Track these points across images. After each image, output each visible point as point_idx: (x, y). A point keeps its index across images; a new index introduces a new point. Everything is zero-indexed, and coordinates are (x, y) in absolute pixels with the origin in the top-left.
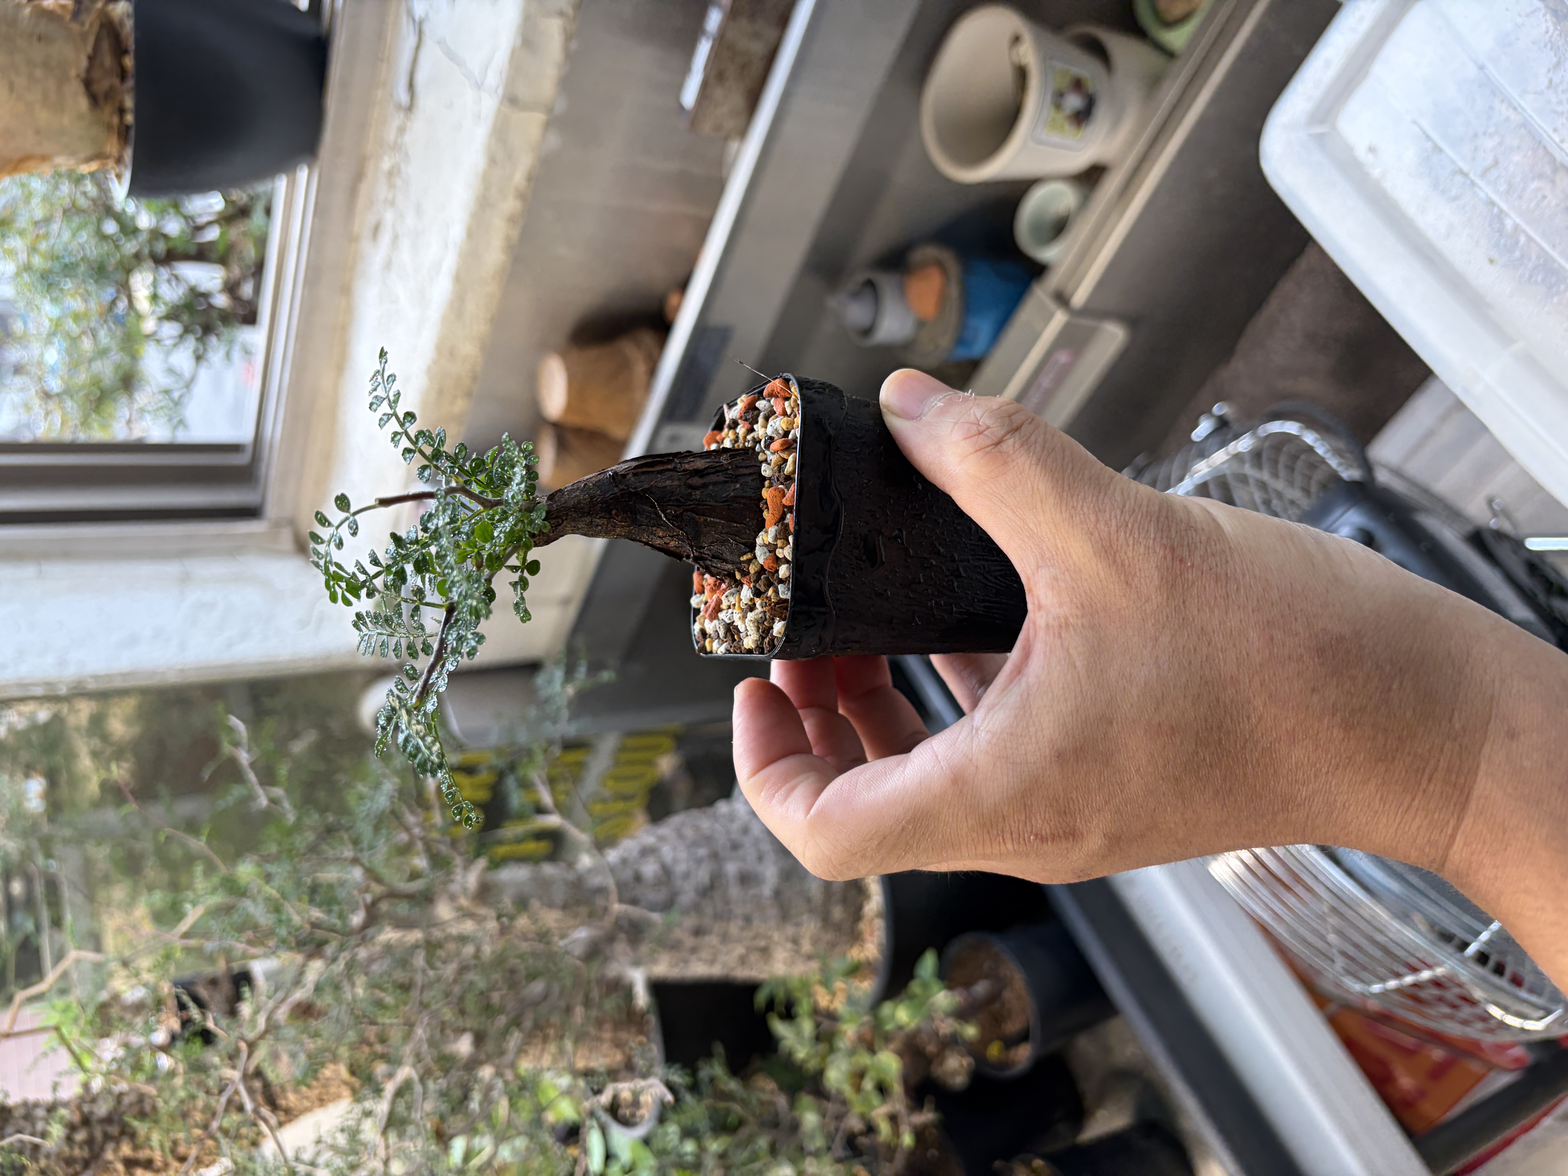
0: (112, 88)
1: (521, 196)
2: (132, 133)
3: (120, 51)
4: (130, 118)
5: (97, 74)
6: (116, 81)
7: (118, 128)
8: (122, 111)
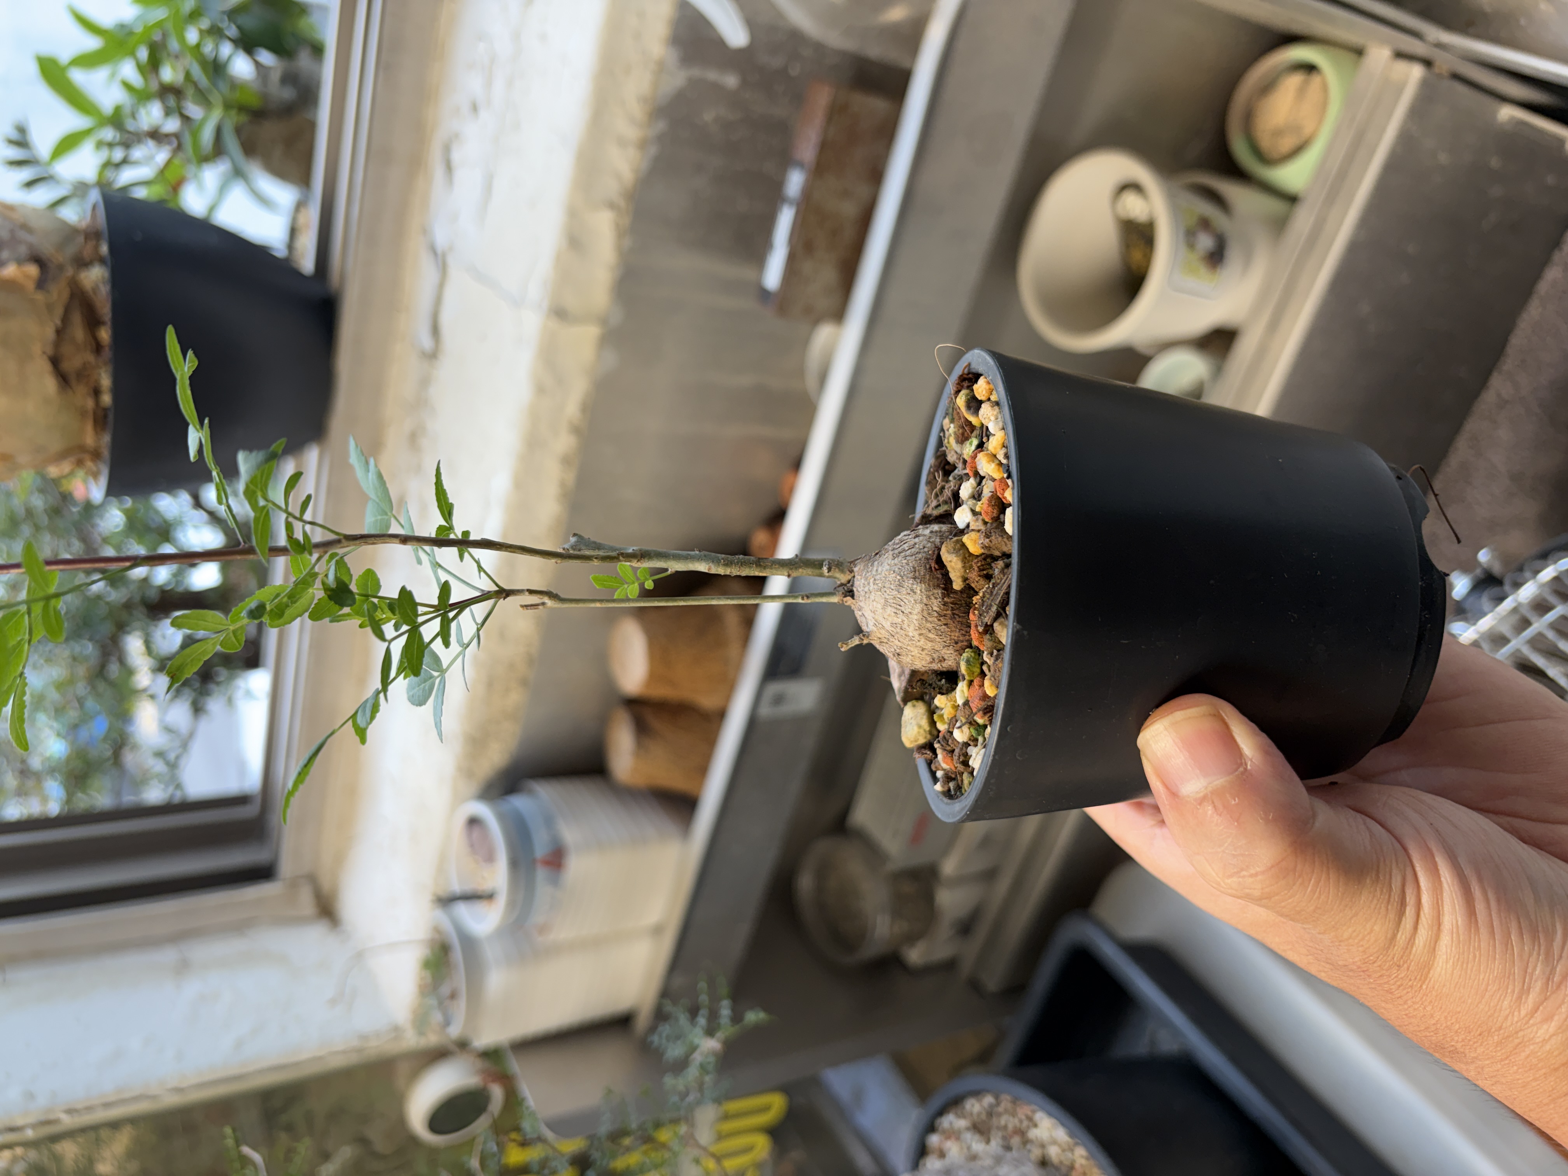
0: (85, 366)
1: (576, 430)
2: (111, 417)
3: (93, 322)
4: (107, 399)
5: (67, 349)
6: (90, 358)
7: (95, 413)
8: (96, 392)
